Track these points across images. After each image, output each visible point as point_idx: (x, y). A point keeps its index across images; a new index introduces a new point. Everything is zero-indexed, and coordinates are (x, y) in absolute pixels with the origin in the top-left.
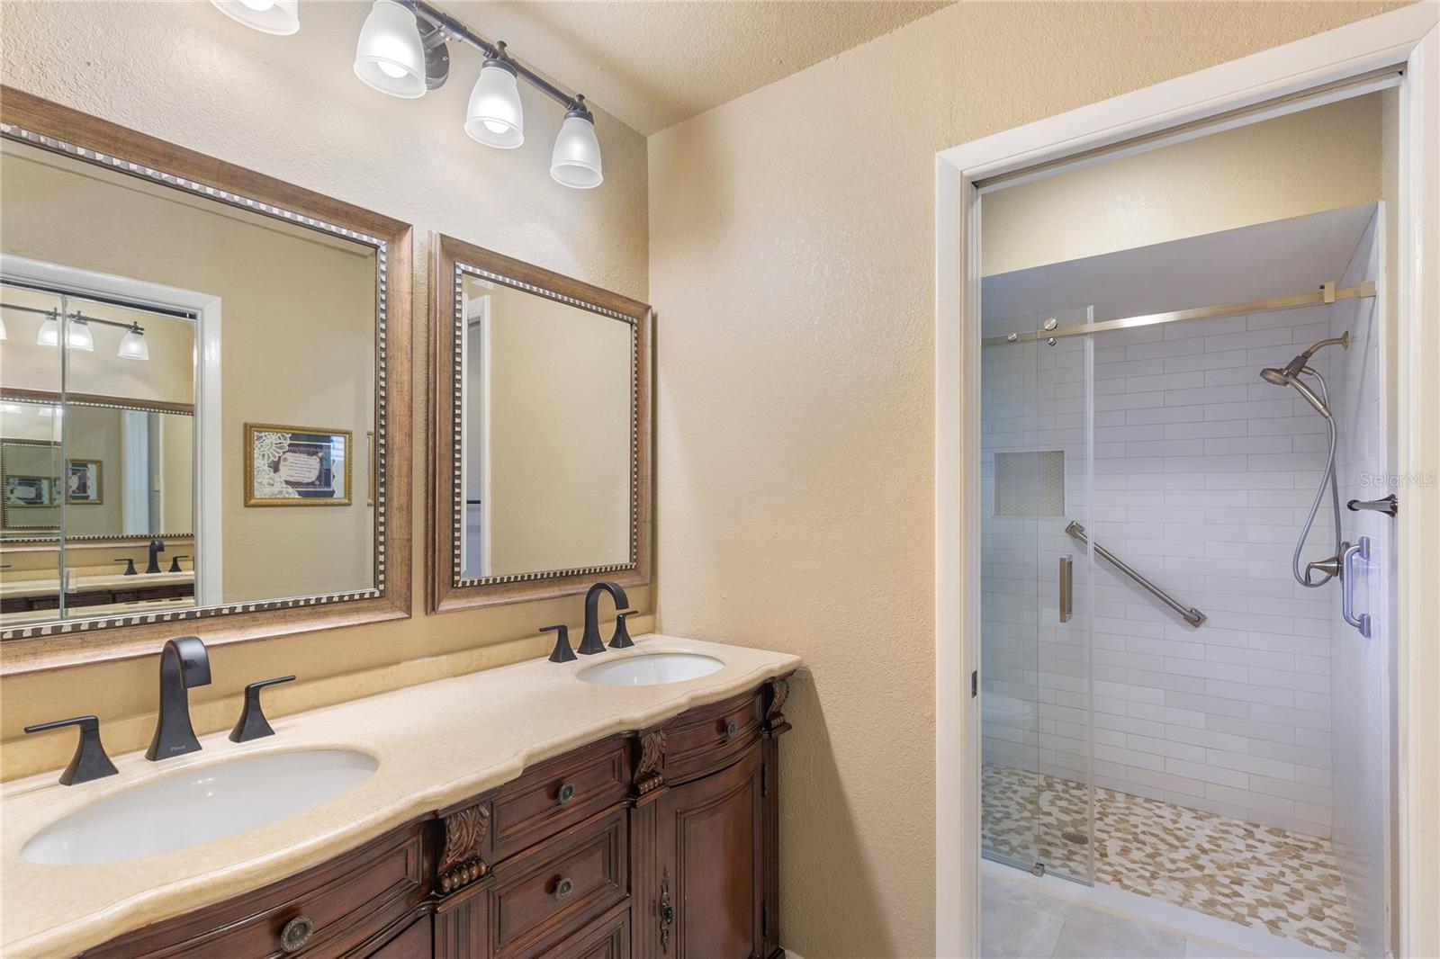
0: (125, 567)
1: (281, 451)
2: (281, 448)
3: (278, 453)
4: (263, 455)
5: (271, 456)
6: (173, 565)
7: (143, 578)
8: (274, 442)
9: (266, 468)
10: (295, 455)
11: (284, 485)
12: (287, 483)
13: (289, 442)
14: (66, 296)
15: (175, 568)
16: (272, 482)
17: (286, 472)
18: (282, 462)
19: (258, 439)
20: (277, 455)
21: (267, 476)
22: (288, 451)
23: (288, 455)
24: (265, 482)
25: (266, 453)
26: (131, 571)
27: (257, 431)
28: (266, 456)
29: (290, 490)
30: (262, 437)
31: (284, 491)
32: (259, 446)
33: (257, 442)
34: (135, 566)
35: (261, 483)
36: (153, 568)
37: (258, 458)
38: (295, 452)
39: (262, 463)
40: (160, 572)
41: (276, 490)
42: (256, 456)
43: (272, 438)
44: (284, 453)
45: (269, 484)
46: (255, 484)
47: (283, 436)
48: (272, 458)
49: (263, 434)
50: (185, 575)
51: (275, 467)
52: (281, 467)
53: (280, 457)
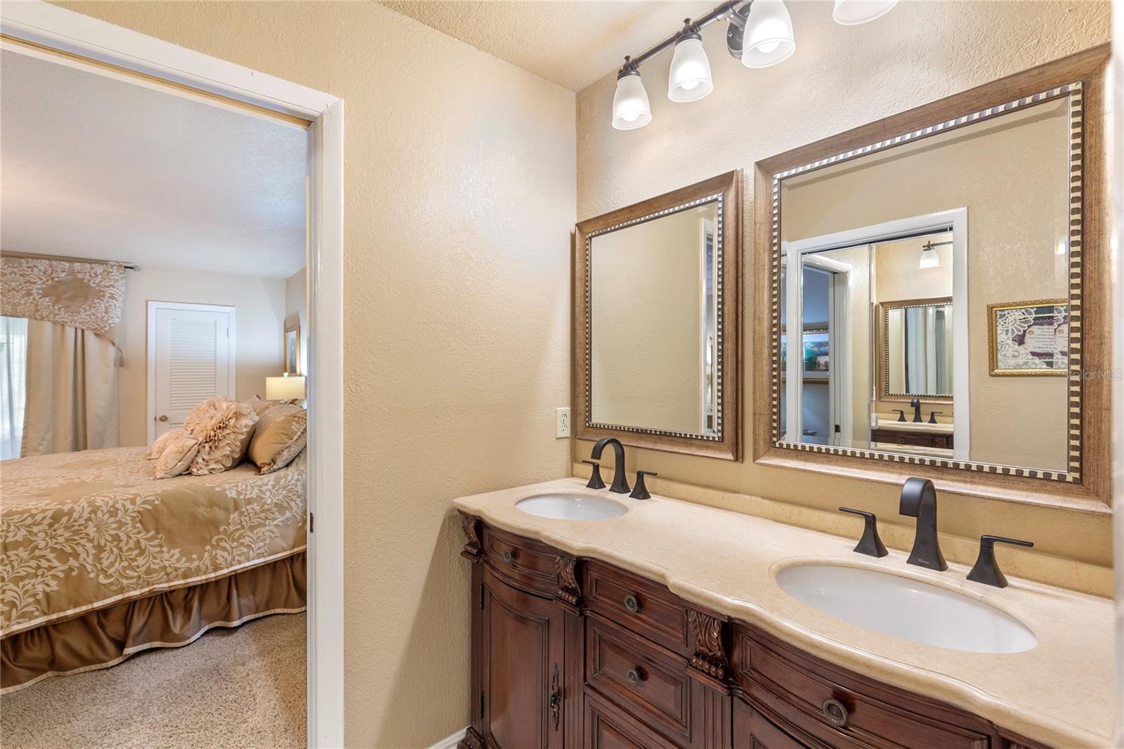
0: (898, 416)
1: (1026, 325)
2: (1026, 322)
3: (1022, 327)
4: (1007, 331)
5: (1015, 330)
6: (931, 419)
7: (910, 425)
8: (1018, 318)
9: (1010, 342)
10: (1042, 327)
11: (1030, 357)
12: (1034, 354)
13: (1034, 316)
14: (872, 244)
15: (932, 421)
16: (1016, 354)
17: (1032, 344)
18: (1028, 336)
19: (1001, 317)
20: (1022, 329)
21: (1011, 349)
22: (1034, 324)
23: (1035, 328)
24: (1009, 354)
25: (1010, 328)
26: (902, 419)
27: (1000, 311)
28: (1010, 331)
29: (1037, 360)
30: (1005, 315)
31: (1030, 362)
32: (1002, 323)
33: (1000, 320)
34: (905, 416)
35: (1005, 356)
36: (918, 419)
37: (1001, 333)
38: (1042, 325)
39: (1005, 337)
40: (921, 422)
41: (1020, 361)
42: (999, 332)
43: (1016, 315)
44: (1029, 327)
45: (1014, 356)
46: (999, 356)
47: (1027, 311)
48: (1016, 332)
49: (1006, 312)
50: (941, 427)
51: (1020, 340)
52: (1027, 339)
53: (1025, 331)
